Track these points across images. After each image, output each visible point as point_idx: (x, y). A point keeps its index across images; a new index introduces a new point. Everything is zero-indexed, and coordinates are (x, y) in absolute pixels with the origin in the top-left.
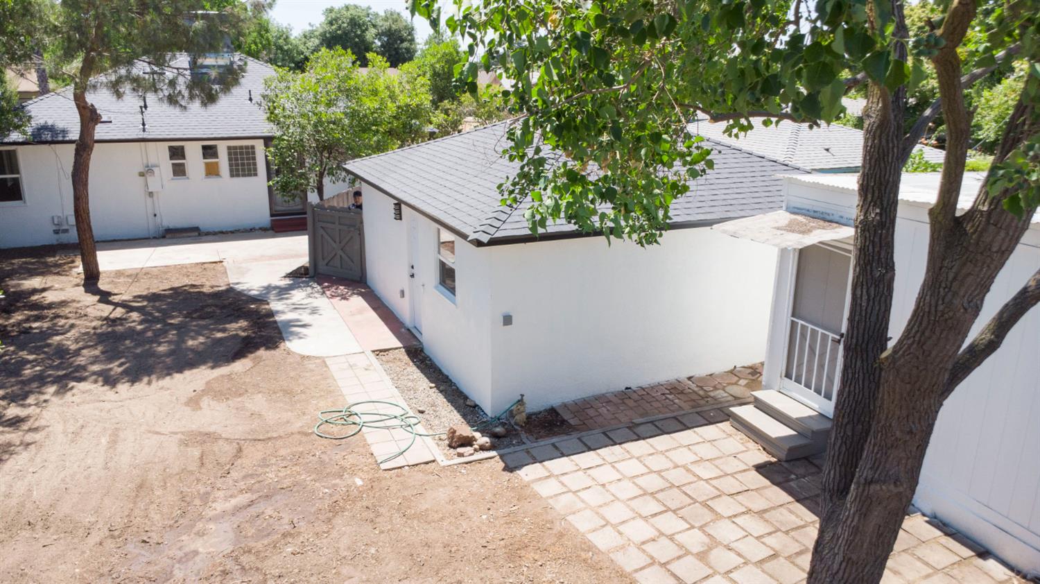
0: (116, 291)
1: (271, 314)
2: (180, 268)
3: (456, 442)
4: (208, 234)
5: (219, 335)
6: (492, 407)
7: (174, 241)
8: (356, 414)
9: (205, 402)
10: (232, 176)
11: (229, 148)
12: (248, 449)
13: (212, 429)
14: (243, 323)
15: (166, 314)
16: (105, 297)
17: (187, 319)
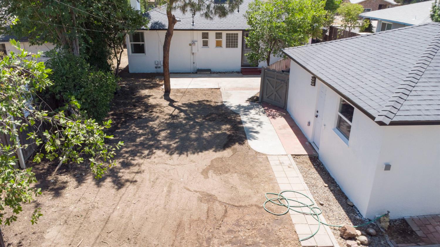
0: (176, 100)
1: (241, 122)
2: (202, 90)
3: (346, 236)
4: (214, 73)
5: (218, 132)
6: (367, 213)
7: (200, 75)
8: (285, 199)
9: (211, 173)
10: (227, 47)
11: (227, 34)
12: (230, 211)
13: (213, 193)
14: (228, 126)
15: (195, 117)
16: (172, 102)
17: (204, 120)
